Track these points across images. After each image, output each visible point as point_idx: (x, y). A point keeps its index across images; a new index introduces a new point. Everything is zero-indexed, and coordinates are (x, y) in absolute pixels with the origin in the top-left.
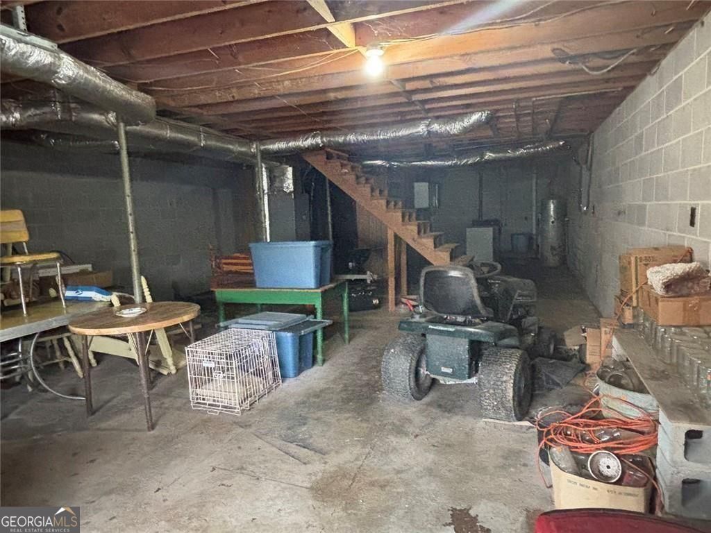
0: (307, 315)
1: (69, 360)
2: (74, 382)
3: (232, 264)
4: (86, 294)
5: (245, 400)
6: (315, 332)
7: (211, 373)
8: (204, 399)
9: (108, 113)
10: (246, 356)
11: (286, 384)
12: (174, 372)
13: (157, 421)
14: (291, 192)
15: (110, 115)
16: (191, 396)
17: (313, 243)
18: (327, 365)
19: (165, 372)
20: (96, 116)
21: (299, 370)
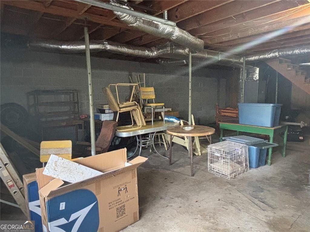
0: (265, 140)
1: (163, 143)
2: (164, 151)
3: (226, 112)
4: (171, 119)
5: (232, 173)
6: (268, 149)
7: (218, 159)
8: (214, 169)
9: (185, 49)
10: (234, 154)
11: (251, 170)
12: (200, 155)
13: (195, 173)
14: (257, 80)
15: (186, 50)
16: (208, 166)
17: (272, 105)
18: (272, 166)
19: (197, 154)
20: (181, 51)
21: (258, 166)
